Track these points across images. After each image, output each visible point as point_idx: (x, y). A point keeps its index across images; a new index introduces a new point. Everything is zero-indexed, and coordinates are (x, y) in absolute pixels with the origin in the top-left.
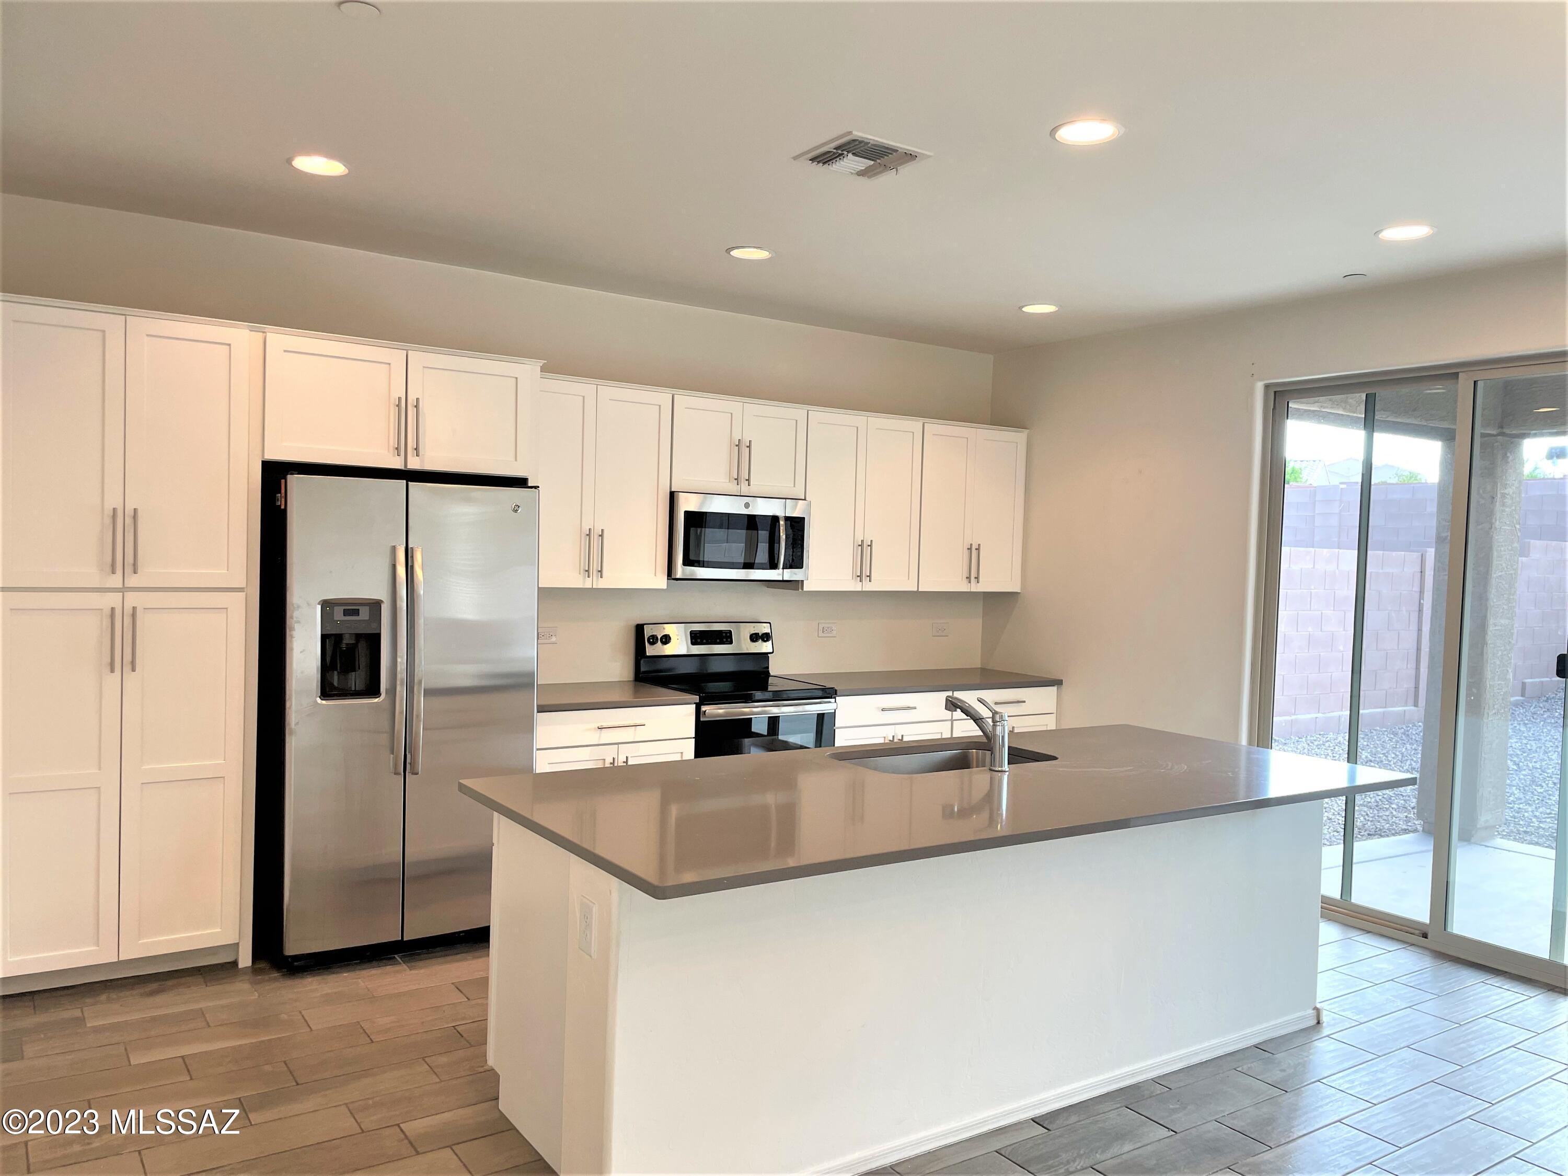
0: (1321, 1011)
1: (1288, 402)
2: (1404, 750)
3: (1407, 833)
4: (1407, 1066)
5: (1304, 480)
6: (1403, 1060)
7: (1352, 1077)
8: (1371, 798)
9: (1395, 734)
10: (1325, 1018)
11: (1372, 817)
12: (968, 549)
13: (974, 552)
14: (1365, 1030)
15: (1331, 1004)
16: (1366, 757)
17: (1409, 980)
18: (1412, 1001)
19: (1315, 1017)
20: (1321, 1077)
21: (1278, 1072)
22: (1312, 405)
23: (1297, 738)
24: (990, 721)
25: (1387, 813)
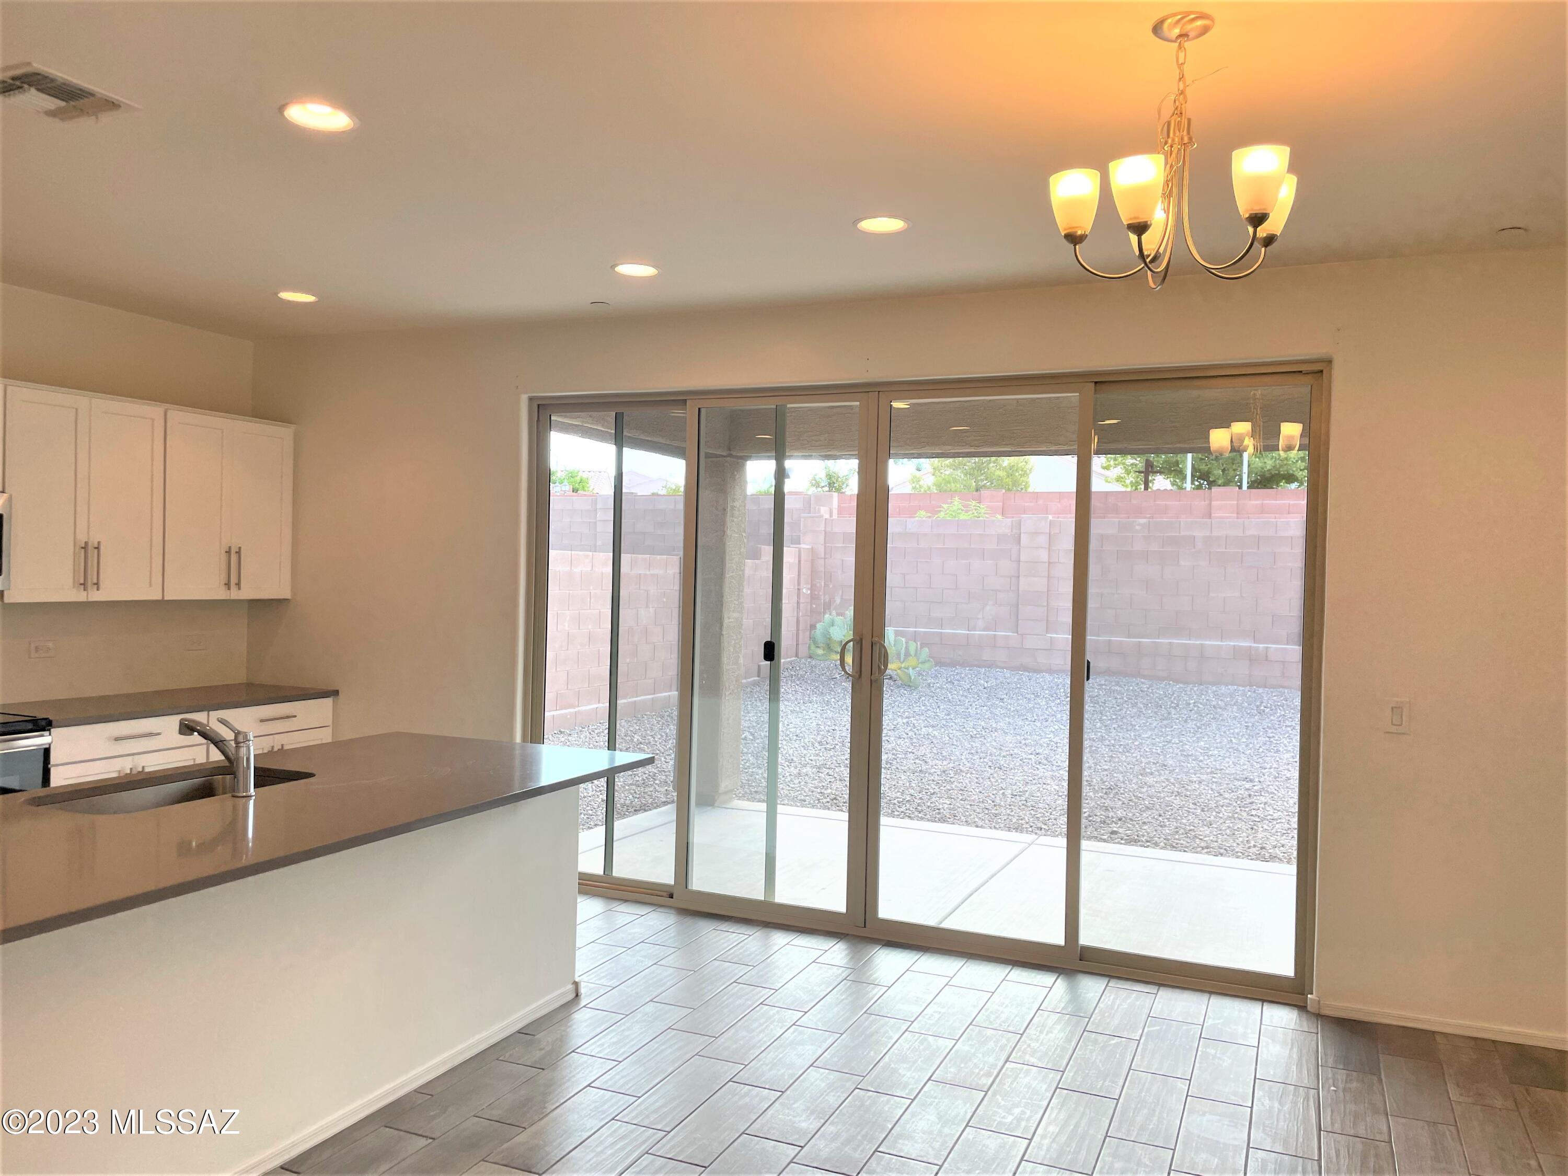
0: (579, 985)
1: (550, 415)
2: (668, 731)
3: (667, 805)
4: (650, 1019)
5: (591, 489)
6: (646, 1014)
7: (603, 1040)
8: (639, 777)
9: (662, 717)
10: (583, 990)
11: (639, 794)
12: (226, 552)
13: (234, 558)
14: (616, 993)
15: (589, 975)
16: (638, 740)
17: (657, 939)
18: (657, 958)
19: (574, 991)
20: (575, 1048)
21: (538, 1052)
22: (575, 420)
23: (581, 728)
24: (233, 743)
25: (651, 789)
